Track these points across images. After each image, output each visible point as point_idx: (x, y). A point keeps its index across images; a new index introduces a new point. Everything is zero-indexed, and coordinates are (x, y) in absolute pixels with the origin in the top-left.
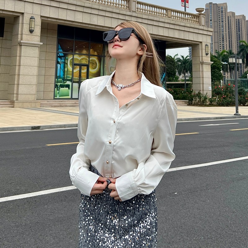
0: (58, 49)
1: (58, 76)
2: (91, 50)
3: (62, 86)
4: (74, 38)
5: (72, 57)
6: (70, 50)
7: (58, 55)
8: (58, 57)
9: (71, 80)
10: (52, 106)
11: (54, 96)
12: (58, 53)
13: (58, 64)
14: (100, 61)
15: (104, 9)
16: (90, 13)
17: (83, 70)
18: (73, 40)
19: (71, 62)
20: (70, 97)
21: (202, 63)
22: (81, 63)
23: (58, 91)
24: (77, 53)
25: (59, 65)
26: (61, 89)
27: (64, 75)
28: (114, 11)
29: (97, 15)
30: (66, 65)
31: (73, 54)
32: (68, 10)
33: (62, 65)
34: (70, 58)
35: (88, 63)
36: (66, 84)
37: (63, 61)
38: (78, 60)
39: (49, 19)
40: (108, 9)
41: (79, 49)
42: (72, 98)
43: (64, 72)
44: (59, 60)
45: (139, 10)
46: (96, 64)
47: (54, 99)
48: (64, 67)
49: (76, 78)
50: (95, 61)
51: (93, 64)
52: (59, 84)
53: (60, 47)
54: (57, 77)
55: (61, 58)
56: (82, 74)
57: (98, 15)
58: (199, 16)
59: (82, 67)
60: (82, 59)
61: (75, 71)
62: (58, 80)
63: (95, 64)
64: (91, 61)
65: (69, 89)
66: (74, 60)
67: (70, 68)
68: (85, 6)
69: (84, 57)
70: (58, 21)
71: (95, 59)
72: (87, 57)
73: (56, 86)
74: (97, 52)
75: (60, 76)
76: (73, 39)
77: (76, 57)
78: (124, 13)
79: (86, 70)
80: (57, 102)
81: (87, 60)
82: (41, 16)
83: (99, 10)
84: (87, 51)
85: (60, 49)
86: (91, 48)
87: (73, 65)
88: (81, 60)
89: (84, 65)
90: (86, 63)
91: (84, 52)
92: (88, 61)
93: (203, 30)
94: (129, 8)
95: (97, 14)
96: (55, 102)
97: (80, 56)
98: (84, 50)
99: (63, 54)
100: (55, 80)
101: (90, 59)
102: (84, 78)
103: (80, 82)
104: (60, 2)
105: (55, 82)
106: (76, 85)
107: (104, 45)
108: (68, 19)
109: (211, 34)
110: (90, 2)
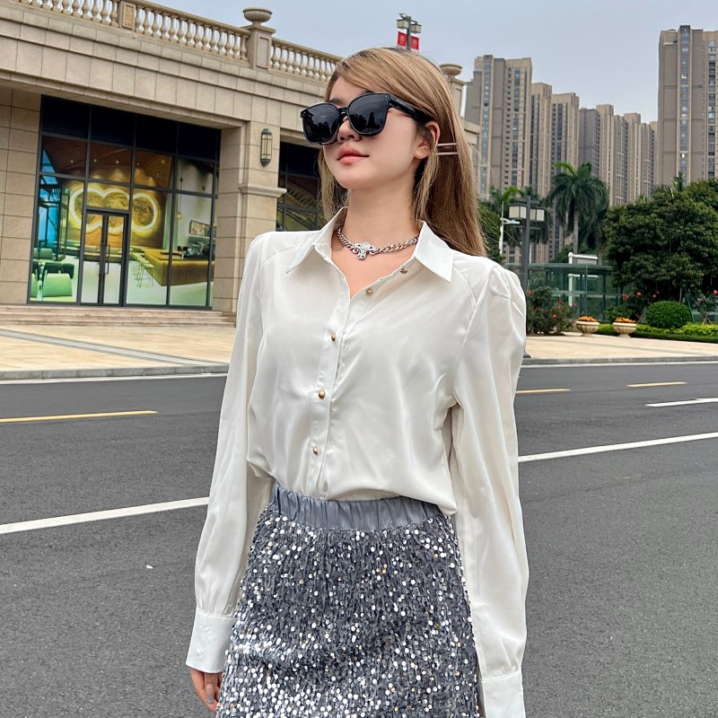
0: (41, 165)
1: (41, 241)
2: (138, 172)
3: (52, 269)
4: (89, 134)
5: (82, 190)
6: (75, 169)
7: (42, 183)
8: (41, 186)
9: (77, 254)
10: (20, 323)
11: (29, 295)
12: (41, 177)
13: (41, 208)
14: (162, 204)
15: (177, 55)
16: (136, 67)
17: (113, 226)
18: (86, 141)
19: (77, 202)
20: (73, 299)
22: (107, 206)
23: (40, 282)
24: (97, 177)
25: (43, 211)
26: (50, 276)
27: (58, 238)
28: (204, 65)
29: (154, 74)
30: (64, 211)
31: (86, 178)
32: (70, 55)
33: (53, 211)
34: (76, 191)
35: (127, 208)
36: (63, 262)
37: (56, 198)
38: (100, 197)
39: (14, 79)
40: (187, 57)
41: (103, 167)
42: (79, 303)
43: (58, 229)
44: (45, 197)
45: (277, 64)
46: (152, 211)
47: (29, 303)
48: (59, 218)
49: (93, 247)
50: (146, 202)
51: (143, 210)
52: (44, 264)
53: (46, 160)
54: (36, 243)
55: (51, 190)
56: (110, 239)
57: (157, 72)
59: (110, 218)
60: (111, 196)
61: (89, 228)
62: (39, 251)
63: (148, 210)
64: (135, 203)
65: (71, 277)
66: (88, 198)
67: (75, 219)
68: (121, 45)
69: (115, 190)
70: (39, 84)
71: (148, 197)
72: (126, 191)
73: (34, 268)
74: (154, 178)
75: (46, 240)
76: (86, 137)
77: (93, 188)
78: (234, 70)
79: (122, 226)
80: (36, 310)
81: (126, 198)
83: (160, 57)
84: (125, 173)
85: (47, 165)
86: (137, 167)
87: (85, 211)
88: (107, 197)
89: (117, 213)
90: (121, 207)
91: (118, 176)
92: (127, 203)
94: (248, 56)
95: (157, 69)
96: (30, 310)
97: (105, 188)
98: (118, 170)
99: (57, 178)
100: (32, 251)
101: (135, 197)
102: (115, 249)
103: (102, 260)
104: (46, 30)
105: (32, 256)
106: (91, 268)
107: (174, 158)
108: (71, 79)
109: (475, 142)
110: (136, 35)
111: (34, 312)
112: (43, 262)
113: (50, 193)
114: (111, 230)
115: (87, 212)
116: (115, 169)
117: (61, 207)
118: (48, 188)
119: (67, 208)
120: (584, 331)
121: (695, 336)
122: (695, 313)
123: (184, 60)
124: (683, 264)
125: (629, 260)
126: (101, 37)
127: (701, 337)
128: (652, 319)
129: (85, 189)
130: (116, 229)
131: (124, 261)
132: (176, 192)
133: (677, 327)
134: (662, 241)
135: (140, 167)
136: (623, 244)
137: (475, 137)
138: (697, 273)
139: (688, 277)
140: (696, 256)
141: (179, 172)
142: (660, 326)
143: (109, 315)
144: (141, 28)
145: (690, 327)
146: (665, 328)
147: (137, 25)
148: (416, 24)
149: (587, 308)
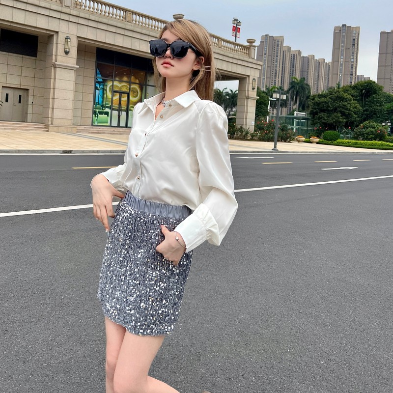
0: (96, 74)
2: (132, 77)
3: (101, 113)
4: (114, 62)
5: (111, 84)
6: (109, 76)
7: (97, 81)
9: (110, 108)
11: (92, 123)
12: (96, 79)
13: (96, 90)
14: (141, 90)
15: (147, 33)
16: (132, 37)
18: (111, 65)
19: (110, 89)
20: (109, 124)
21: (248, 98)
22: (121, 90)
23: (96, 118)
26: (100, 116)
27: (103, 102)
29: (139, 40)
30: (105, 91)
31: (113, 79)
32: (107, 32)
33: (101, 92)
34: (109, 84)
35: (128, 91)
36: (105, 111)
37: (102, 87)
38: (118, 87)
39: (86, 41)
41: (120, 76)
42: (111, 126)
43: (103, 98)
44: (98, 86)
46: (138, 92)
47: (92, 125)
48: (103, 94)
49: (116, 106)
50: (136, 89)
51: (134, 92)
53: (98, 72)
54: (95, 103)
56: (122, 102)
58: (249, 48)
59: (122, 94)
60: (123, 86)
61: (114, 98)
62: (96, 106)
63: (136, 92)
64: (132, 89)
65: (108, 116)
66: (114, 87)
67: (109, 95)
68: (127, 28)
69: (124, 84)
70: (96, 43)
71: (136, 87)
72: (128, 84)
73: (94, 112)
74: (139, 80)
75: (98, 102)
77: (116, 83)
79: (127, 98)
81: (128, 87)
82: (77, 37)
83: (141, 33)
84: (128, 77)
85: (99, 74)
88: (121, 87)
89: (125, 93)
90: (126, 91)
91: (125, 79)
92: (128, 89)
93: (252, 63)
95: (140, 38)
96: (93, 128)
97: (120, 83)
99: (102, 79)
100: (93, 106)
101: (131, 87)
102: (124, 106)
103: (119, 110)
104: (98, 22)
105: (93, 108)
106: (115, 113)
107: (146, 73)
108: (108, 41)
109: (260, 68)
110: (132, 25)
111: (95, 129)
112: (97, 110)
113: (100, 85)
114: (122, 99)
115: (114, 92)
116: (124, 76)
117: (104, 90)
118: (99, 83)
119: (106, 90)
120: (299, 141)
121: (341, 144)
122: (341, 135)
123: (151, 35)
124: (338, 117)
125: (317, 115)
126: (119, 25)
127: (343, 145)
128: (325, 137)
129: (113, 83)
130: (124, 98)
131: (127, 111)
132: (146, 85)
133: (334, 141)
134: (330, 108)
135: (133, 76)
136: (315, 109)
137: (261, 67)
138: (343, 120)
139: (340, 122)
140: (343, 114)
141: (148, 78)
142: (328, 140)
143: (122, 130)
144: (134, 22)
145: (339, 140)
146: (330, 141)
147: (132, 21)
148: (240, 22)
149: (300, 132)
